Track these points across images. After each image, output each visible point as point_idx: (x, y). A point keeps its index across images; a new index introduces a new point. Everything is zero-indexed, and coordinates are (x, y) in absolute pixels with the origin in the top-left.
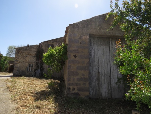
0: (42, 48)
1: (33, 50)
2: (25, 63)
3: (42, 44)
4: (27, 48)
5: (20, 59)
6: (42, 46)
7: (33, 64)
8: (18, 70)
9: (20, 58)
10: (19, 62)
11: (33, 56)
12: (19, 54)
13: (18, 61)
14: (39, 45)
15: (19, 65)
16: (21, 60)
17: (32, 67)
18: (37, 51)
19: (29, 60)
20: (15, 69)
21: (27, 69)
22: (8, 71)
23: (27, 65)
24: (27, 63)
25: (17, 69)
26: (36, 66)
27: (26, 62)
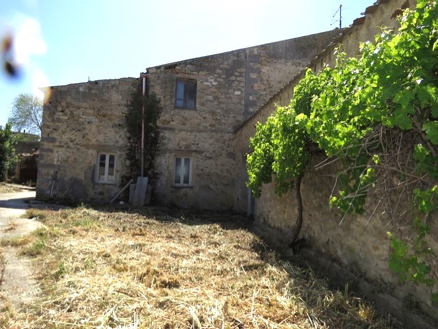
0: (150, 93)
1: (116, 97)
2: (83, 149)
3: (152, 77)
4: (90, 89)
5: (64, 133)
6: (152, 83)
7: (117, 154)
8: (55, 178)
9: (63, 127)
10: (57, 144)
11: (117, 121)
12: (59, 115)
13: (53, 140)
14: (140, 80)
15: (57, 156)
16: (65, 138)
17: (111, 166)
18: (132, 104)
19: (101, 138)
20: (42, 171)
21: (93, 172)
22: (16, 177)
23: (92, 157)
24: (90, 151)
25: (52, 172)
26: (128, 163)
27: (87, 147)
